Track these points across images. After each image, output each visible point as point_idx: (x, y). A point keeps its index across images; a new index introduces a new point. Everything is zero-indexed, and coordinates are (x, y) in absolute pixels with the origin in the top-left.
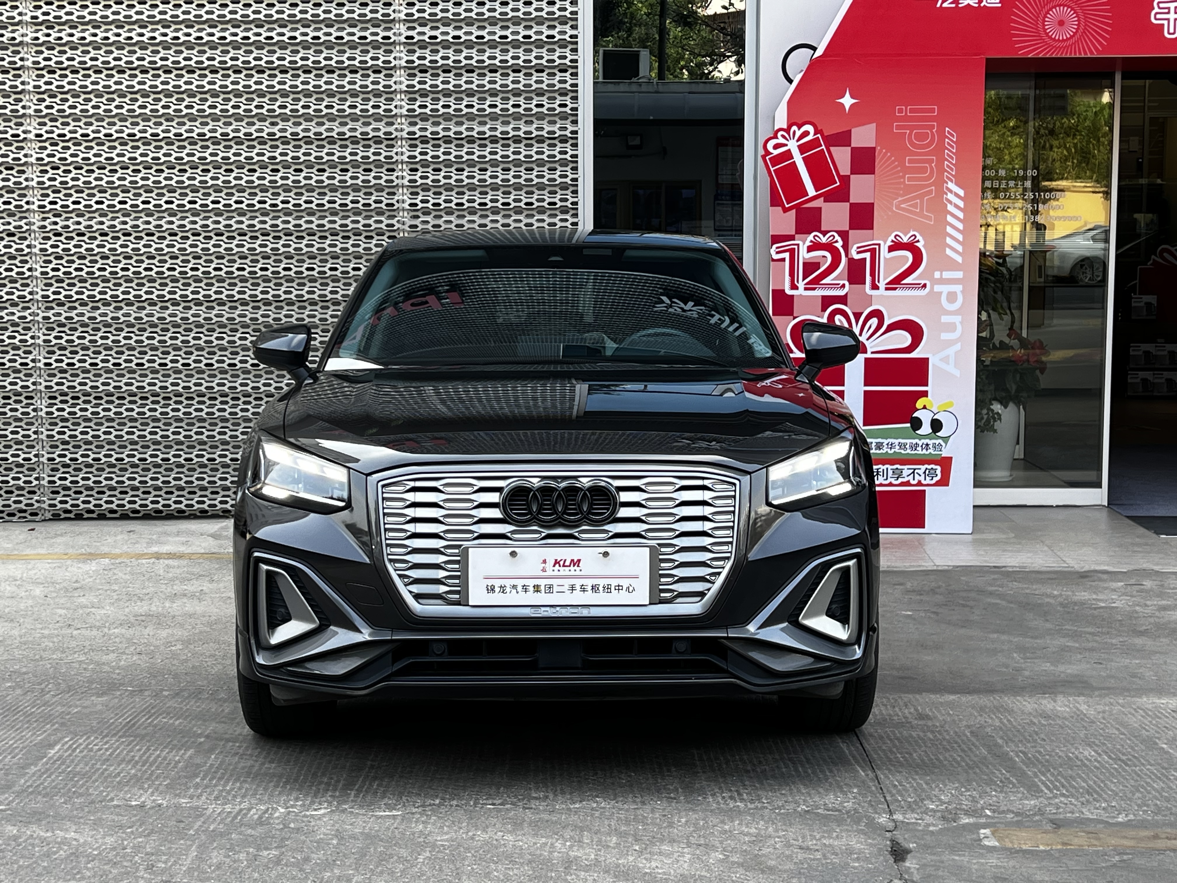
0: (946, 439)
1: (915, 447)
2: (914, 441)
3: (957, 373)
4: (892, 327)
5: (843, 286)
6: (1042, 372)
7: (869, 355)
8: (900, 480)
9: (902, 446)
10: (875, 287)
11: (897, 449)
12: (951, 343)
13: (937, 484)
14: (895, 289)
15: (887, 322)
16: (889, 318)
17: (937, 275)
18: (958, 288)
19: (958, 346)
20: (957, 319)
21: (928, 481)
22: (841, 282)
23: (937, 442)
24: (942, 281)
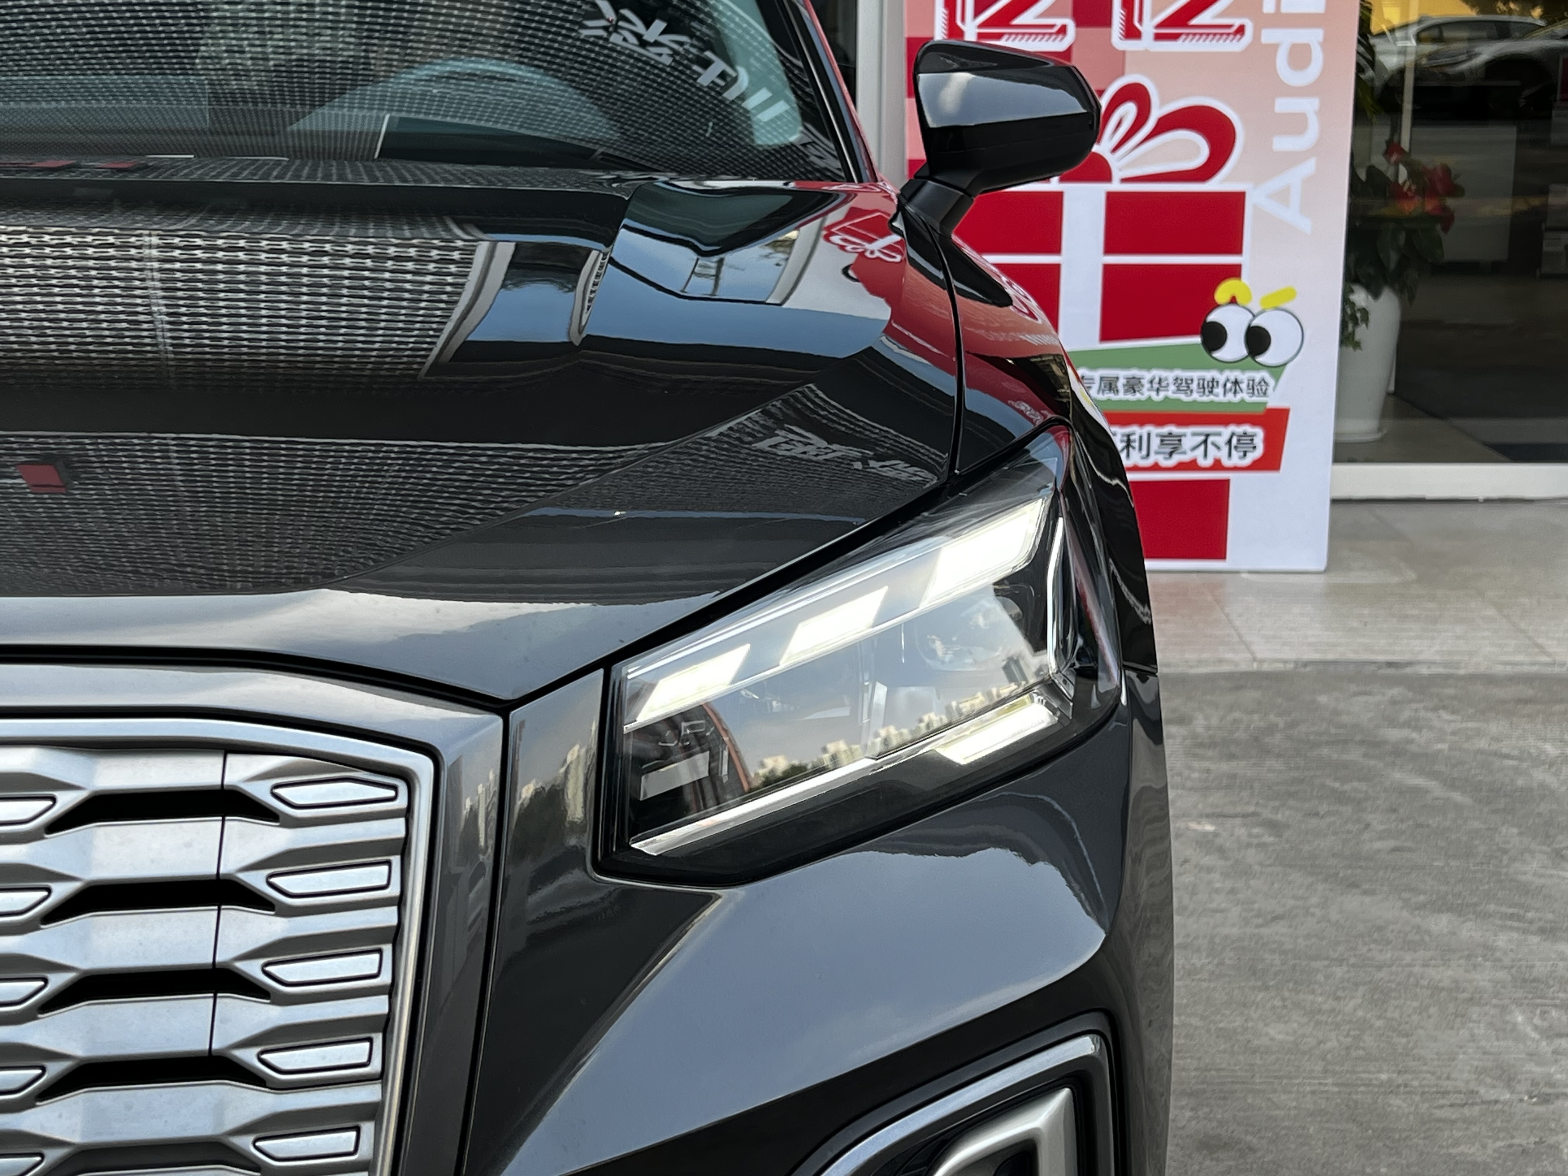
0: (1277, 370)
1: (1210, 386)
2: (1208, 375)
3: (1305, 224)
4: (1167, 124)
5: (1063, 30)
6: (1446, 229)
7: (1116, 186)
8: (1176, 459)
9: (1183, 385)
10: (1132, 32)
11: (1171, 392)
12: (1295, 158)
13: (1257, 466)
15: (1157, 113)
16: (1163, 103)
17: (1269, 6)
18: (1313, 37)
19: (1309, 167)
20: (1309, 106)
21: (1236, 460)
23: (1258, 376)
24: (1281, 20)
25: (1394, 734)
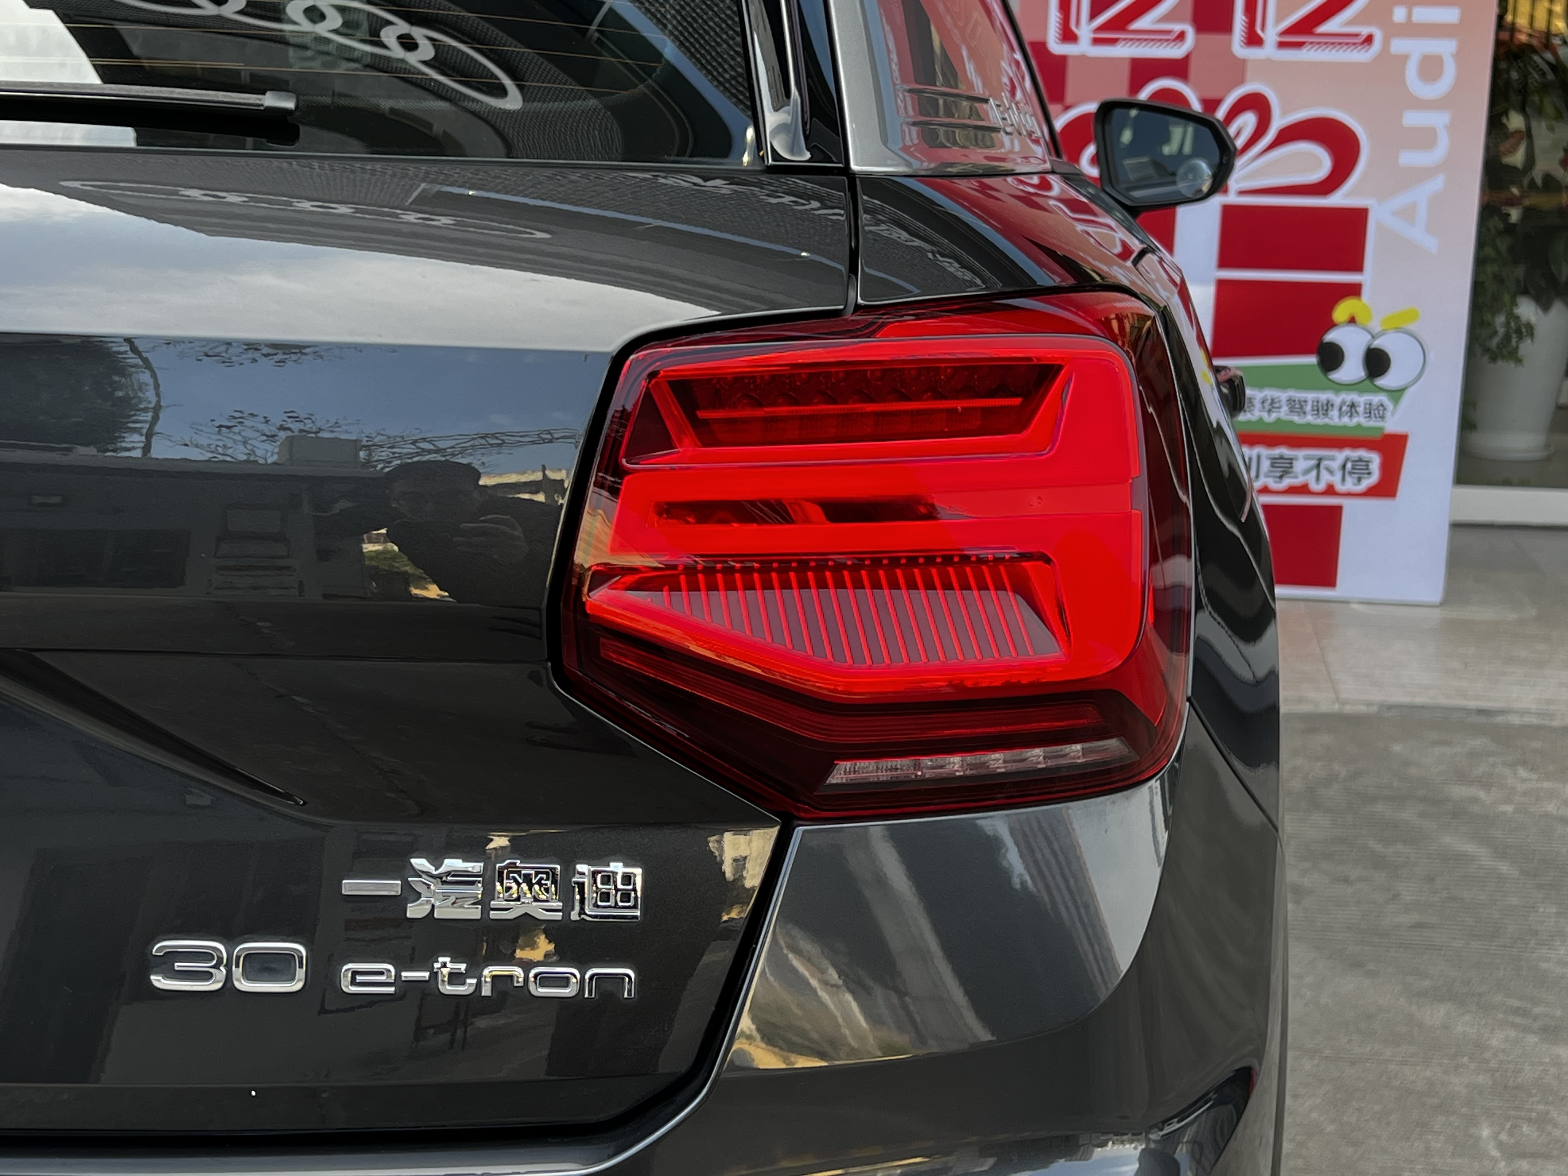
0: (1396, 394)
1: (1324, 408)
2: (1324, 396)
3: (1431, 244)
4: (1287, 135)
5: (1181, 36)
7: (1232, 198)
8: (1287, 482)
9: (1297, 406)
10: (1253, 39)
11: (1283, 413)
12: (1423, 174)
13: (1372, 492)
14: (1300, 45)
15: (1277, 123)
16: (1285, 113)
17: (1399, 14)
18: (1446, 48)
19: (1438, 183)
20: (1439, 120)
21: (1349, 485)
22: (1177, 28)
23: (1377, 399)
24: (1412, 30)
25: (1459, 791)
